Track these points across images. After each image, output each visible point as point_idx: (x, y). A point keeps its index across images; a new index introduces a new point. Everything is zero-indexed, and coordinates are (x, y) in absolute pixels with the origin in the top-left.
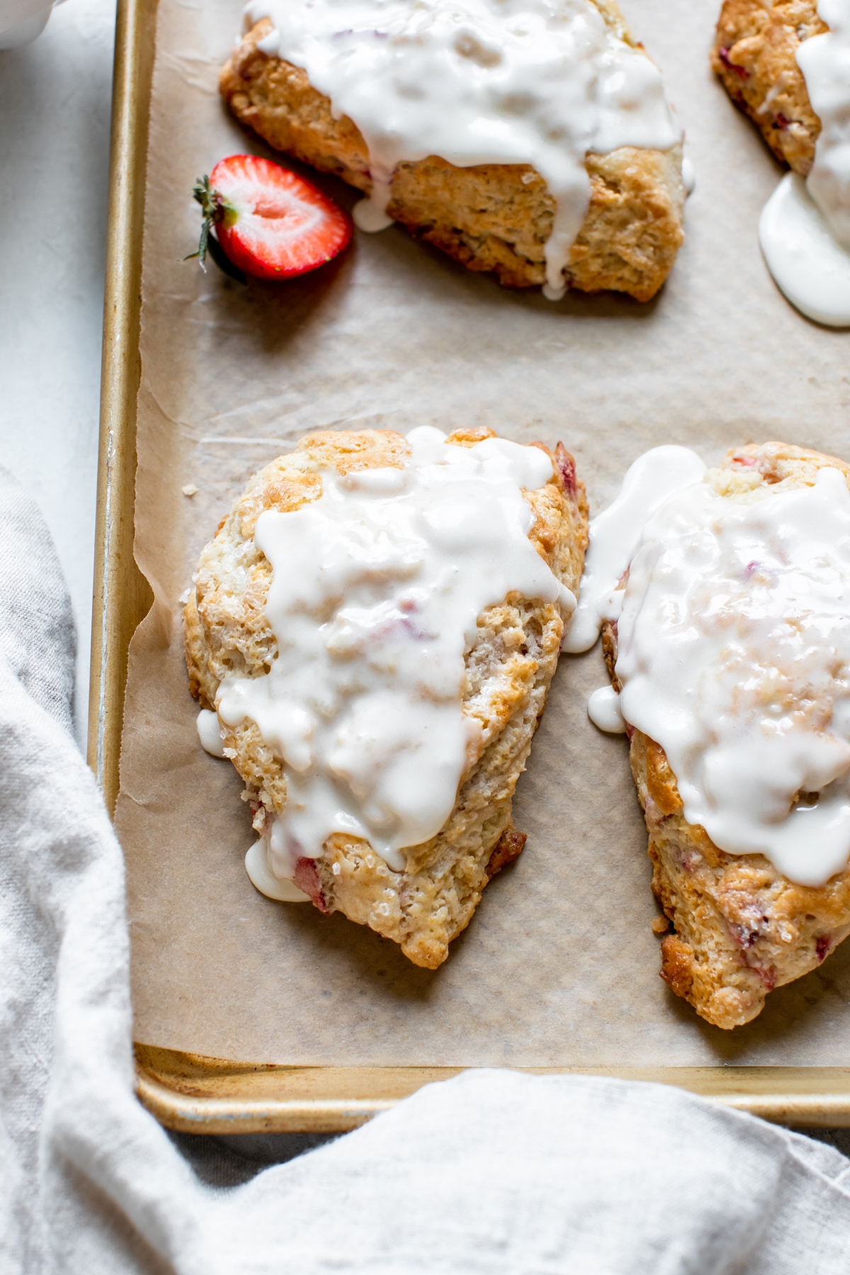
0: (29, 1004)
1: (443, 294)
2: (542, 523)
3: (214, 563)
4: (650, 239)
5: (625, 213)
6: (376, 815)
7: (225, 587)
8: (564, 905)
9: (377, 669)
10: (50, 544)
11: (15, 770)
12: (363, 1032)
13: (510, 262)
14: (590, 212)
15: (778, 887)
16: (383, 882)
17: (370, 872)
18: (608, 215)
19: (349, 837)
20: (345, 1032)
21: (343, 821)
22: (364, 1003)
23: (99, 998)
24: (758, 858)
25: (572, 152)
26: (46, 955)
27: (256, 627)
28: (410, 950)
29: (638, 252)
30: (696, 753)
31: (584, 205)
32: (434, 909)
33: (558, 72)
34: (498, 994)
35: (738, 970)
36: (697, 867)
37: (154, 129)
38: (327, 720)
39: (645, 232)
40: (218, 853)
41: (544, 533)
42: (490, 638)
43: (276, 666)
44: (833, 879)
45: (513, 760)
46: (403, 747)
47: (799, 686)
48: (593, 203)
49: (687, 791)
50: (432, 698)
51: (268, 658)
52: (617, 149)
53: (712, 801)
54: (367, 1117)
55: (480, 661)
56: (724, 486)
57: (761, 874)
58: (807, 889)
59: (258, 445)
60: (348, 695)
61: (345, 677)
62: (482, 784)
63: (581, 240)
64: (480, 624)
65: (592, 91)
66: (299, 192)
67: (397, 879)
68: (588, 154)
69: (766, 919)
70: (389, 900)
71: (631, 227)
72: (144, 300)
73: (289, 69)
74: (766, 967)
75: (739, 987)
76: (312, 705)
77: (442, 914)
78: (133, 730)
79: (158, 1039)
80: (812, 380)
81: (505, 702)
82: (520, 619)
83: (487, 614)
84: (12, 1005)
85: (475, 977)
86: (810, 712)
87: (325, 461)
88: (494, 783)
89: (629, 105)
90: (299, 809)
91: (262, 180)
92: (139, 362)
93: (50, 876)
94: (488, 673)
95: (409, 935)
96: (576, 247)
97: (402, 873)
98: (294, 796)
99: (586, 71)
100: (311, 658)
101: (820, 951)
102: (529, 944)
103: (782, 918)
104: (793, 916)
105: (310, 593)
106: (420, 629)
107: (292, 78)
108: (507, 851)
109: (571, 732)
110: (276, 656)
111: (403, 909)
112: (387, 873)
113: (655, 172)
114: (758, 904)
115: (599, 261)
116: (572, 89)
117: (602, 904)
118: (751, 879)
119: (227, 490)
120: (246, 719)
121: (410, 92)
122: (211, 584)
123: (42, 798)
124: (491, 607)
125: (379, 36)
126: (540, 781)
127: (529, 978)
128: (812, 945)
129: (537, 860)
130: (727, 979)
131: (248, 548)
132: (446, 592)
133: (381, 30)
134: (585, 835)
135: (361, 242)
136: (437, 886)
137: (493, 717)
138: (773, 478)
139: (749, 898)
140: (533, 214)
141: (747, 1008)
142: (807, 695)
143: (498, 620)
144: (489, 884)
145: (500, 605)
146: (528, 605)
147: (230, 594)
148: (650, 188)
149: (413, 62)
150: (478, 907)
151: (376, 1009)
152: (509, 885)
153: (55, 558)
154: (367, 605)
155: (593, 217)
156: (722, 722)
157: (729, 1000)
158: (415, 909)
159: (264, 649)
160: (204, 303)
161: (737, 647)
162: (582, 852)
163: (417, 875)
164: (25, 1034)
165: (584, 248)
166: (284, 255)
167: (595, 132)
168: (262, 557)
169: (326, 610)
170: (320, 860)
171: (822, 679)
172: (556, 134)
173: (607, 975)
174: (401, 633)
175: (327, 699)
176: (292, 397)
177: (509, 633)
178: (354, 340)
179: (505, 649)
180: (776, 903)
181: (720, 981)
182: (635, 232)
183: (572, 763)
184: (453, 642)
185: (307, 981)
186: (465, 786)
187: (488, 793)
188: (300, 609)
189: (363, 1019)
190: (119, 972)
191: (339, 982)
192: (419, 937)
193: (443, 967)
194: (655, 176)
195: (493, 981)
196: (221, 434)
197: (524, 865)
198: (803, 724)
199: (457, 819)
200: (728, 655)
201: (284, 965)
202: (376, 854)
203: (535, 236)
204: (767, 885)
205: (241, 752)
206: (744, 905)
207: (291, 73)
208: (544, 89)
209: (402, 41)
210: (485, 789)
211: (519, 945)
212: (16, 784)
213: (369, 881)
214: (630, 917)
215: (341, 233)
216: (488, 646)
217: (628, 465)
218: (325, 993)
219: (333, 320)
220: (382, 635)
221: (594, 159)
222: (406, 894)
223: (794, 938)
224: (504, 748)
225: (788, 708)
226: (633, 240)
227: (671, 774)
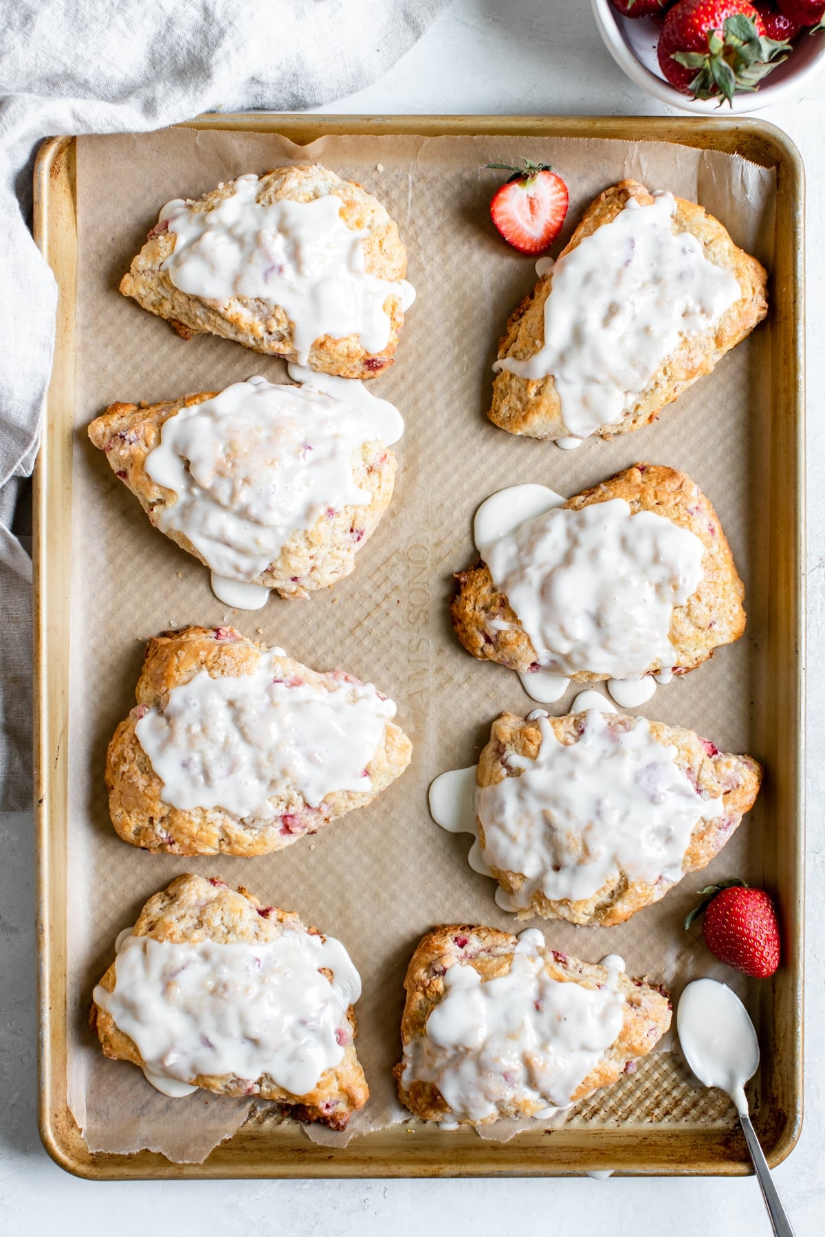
0: (89, 90)
1: (496, 307)
2: (335, 343)
3: (321, 176)
4: (513, 415)
5: (524, 399)
6: (183, 256)
7: (304, 181)
8: (156, 358)
9: (251, 254)
10: (351, 92)
11: (193, 80)
12: (93, 257)
13: (509, 340)
14: (524, 379)
15: (145, 450)
16: (154, 262)
17: (159, 254)
18: (523, 389)
19: (174, 243)
20: (93, 248)
21: (182, 241)
22: (109, 258)
23: (76, 117)
24: (159, 441)
25: (553, 367)
26: (113, 97)
27: (278, 195)
28: (127, 277)
29: (507, 408)
30: (211, 413)
31: (526, 376)
32: (144, 287)
33: (597, 359)
34: (111, 323)
35: (111, 433)
36: (160, 415)
37: (583, 141)
38: (230, 231)
39: (516, 411)
40: (183, 185)
41: (328, 344)
42: (269, 311)
43: (259, 206)
44: (148, 476)
45: (215, 326)
46: (213, 267)
47: (238, 461)
48: (528, 380)
49: (194, 409)
50: (236, 281)
51: (262, 202)
52: (559, 394)
53: (186, 420)
54: (39, 247)
55: (259, 307)
56: (368, 446)
57: (152, 442)
58: (143, 463)
59: (407, 205)
60: (240, 240)
61: (249, 239)
62: (202, 310)
63: (512, 376)
64: (276, 307)
65: (590, 380)
66: (550, 224)
67: (156, 268)
68: (553, 376)
69: (131, 444)
70: (146, 264)
71: (518, 403)
72: (475, 137)
73: (614, 214)
74: (112, 446)
75: (104, 434)
76: (236, 224)
77: (143, 292)
78: (233, 137)
79: (81, 151)
80: (442, 505)
81: (238, 319)
82: (283, 328)
83: (281, 311)
84: (86, 81)
85: (120, 312)
86: (225, 466)
87: (375, 233)
88: (203, 316)
89: (585, 402)
90: (190, 219)
91: (552, 202)
92: (437, 135)
93: (143, 98)
94: (254, 312)
95: (133, 276)
96: (508, 374)
97: (160, 270)
98: (196, 216)
99: (602, 377)
100: (260, 222)
101: (120, 473)
102: (137, 340)
103: (130, 451)
104: (132, 456)
105: (292, 220)
106: (270, 275)
107: (609, 216)
108: (180, 329)
109: (246, 366)
110: (263, 206)
111: (144, 271)
112: (159, 263)
113: (548, 416)
114: (137, 439)
115: (503, 388)
116: (589, 368)
117: (156, 377)
118: (149, 436)
119: (381, 188)
120: (235, 192)
121: (588, 279)
122: (308, 175)
123: (178, 93)
124: (285, 312)
125: (628, 262)
126: (220, 349)
127: (119, 339)
128: (122, 469)
129: (179, 346)
130: (108, 428)
131: (324, 191)
132: (291, 289)
133: (630, 264)
134: (191, 370)
135: (530, 261)
136: (154, 288)
137: (229, 313)
138: (370, 470)
139: (140, 435)
140: (524, 348)
141: (96, 437)
142: (234, 465)
143: (278, 316)
144: (163, 319)
145: (287, 318)
146: (291, 334)
147: (300, 183)
148: (538, 413)
149: (604, 280)
150: (151, 313)
151: (105, 264)
152: (165, 331)
153: (343, 96)
154: (285, 250)
155: (522, 381)
156: (223, 425)
157: (98, 428)
158: (143, 277)
159: (267, 199)
160: (491, 174)
161: (263, 435)
162: (183, 368)
163: (158, 278)
164: (76, 89)
165: (508, 377)
166: (502, 214)
167: (567, 382)
168: (317, 197)
169: (283, 229)
170: (168, 231)
171: (241, 473)
172: (562, 359)
173: (120, 377)
174: (268, 266)
175: (239, 231)
176: (437, 222)
177: (273, 323)
178: (468, 258)
179: (265, 320)
180: (138, 449)
181: (108, 425)
182: (516, 405)
183: (230, 366)
184: (265, 292)
185: (119, 230)
186: (198, 300)
187: (198, 313)
188: (283, 216)
189: (100, 257)
190: (90, 128)
191: (119, 246)
192: (131, 280)
193: (120, 294)
194: (545, 416)
195: (118, 321)
196: (413, 184)
197: (175, 340)
198: (219, 463)
199: (184, 297)
200: (258, 429)
201: (127, 219)
202: (167, 257)
203: (517, 352)
204: (147, 445)
205: (221, 192)
206: (136, 433)
207: (612, 216)
208: (586, 351)
209: (619, 274)
210: (199, 312)
211: (136, 335)
212: (187, 81)
213: (155, 254)
214: (149, 391)
215: (528, 247)
216: (266, 311)
217: (394, 403)
218: (113, 239)
219: (481, 245)
220: (267, 257)
221: (551, 380)
222: (150, 272)
223: (122, 456)
224: (219, 321)
225: (228, 456)
226: (512, 405)
227: (202, 401)
